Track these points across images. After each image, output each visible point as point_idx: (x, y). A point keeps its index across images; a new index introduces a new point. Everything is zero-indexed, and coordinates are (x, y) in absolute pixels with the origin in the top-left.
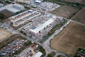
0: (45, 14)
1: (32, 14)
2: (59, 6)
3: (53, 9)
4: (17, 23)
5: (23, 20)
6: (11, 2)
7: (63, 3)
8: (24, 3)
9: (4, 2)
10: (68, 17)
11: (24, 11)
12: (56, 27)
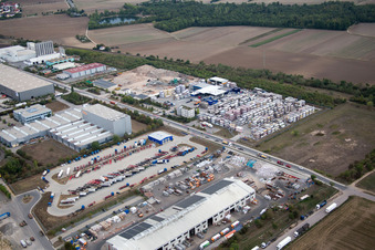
0: (224, 154)
1: (161, 153)
2: (308, 110)
3: (272, 127)
4: (69, 199)
5: (105, 184)
6: (91, 96)
7: (336, 95)
8: (142, 102)
9: (58, 99)
10: (343, 168)
11: (126, 138)
12: (260, 226)
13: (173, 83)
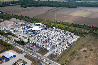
13: (22, 25)
